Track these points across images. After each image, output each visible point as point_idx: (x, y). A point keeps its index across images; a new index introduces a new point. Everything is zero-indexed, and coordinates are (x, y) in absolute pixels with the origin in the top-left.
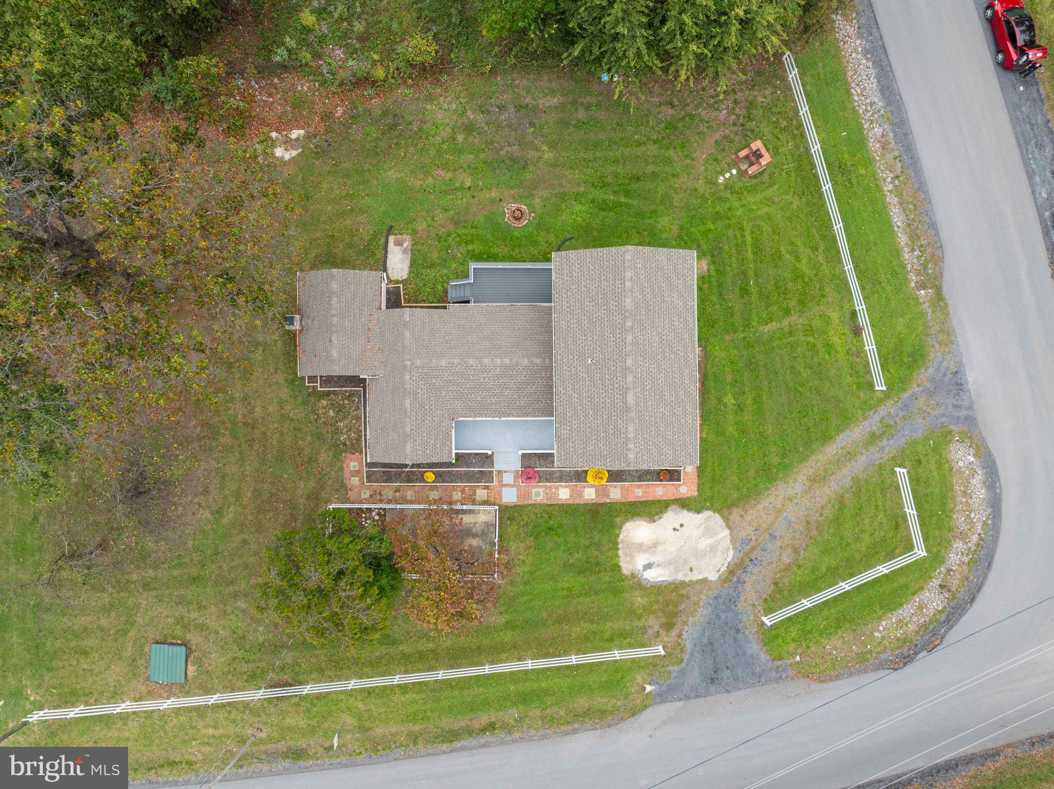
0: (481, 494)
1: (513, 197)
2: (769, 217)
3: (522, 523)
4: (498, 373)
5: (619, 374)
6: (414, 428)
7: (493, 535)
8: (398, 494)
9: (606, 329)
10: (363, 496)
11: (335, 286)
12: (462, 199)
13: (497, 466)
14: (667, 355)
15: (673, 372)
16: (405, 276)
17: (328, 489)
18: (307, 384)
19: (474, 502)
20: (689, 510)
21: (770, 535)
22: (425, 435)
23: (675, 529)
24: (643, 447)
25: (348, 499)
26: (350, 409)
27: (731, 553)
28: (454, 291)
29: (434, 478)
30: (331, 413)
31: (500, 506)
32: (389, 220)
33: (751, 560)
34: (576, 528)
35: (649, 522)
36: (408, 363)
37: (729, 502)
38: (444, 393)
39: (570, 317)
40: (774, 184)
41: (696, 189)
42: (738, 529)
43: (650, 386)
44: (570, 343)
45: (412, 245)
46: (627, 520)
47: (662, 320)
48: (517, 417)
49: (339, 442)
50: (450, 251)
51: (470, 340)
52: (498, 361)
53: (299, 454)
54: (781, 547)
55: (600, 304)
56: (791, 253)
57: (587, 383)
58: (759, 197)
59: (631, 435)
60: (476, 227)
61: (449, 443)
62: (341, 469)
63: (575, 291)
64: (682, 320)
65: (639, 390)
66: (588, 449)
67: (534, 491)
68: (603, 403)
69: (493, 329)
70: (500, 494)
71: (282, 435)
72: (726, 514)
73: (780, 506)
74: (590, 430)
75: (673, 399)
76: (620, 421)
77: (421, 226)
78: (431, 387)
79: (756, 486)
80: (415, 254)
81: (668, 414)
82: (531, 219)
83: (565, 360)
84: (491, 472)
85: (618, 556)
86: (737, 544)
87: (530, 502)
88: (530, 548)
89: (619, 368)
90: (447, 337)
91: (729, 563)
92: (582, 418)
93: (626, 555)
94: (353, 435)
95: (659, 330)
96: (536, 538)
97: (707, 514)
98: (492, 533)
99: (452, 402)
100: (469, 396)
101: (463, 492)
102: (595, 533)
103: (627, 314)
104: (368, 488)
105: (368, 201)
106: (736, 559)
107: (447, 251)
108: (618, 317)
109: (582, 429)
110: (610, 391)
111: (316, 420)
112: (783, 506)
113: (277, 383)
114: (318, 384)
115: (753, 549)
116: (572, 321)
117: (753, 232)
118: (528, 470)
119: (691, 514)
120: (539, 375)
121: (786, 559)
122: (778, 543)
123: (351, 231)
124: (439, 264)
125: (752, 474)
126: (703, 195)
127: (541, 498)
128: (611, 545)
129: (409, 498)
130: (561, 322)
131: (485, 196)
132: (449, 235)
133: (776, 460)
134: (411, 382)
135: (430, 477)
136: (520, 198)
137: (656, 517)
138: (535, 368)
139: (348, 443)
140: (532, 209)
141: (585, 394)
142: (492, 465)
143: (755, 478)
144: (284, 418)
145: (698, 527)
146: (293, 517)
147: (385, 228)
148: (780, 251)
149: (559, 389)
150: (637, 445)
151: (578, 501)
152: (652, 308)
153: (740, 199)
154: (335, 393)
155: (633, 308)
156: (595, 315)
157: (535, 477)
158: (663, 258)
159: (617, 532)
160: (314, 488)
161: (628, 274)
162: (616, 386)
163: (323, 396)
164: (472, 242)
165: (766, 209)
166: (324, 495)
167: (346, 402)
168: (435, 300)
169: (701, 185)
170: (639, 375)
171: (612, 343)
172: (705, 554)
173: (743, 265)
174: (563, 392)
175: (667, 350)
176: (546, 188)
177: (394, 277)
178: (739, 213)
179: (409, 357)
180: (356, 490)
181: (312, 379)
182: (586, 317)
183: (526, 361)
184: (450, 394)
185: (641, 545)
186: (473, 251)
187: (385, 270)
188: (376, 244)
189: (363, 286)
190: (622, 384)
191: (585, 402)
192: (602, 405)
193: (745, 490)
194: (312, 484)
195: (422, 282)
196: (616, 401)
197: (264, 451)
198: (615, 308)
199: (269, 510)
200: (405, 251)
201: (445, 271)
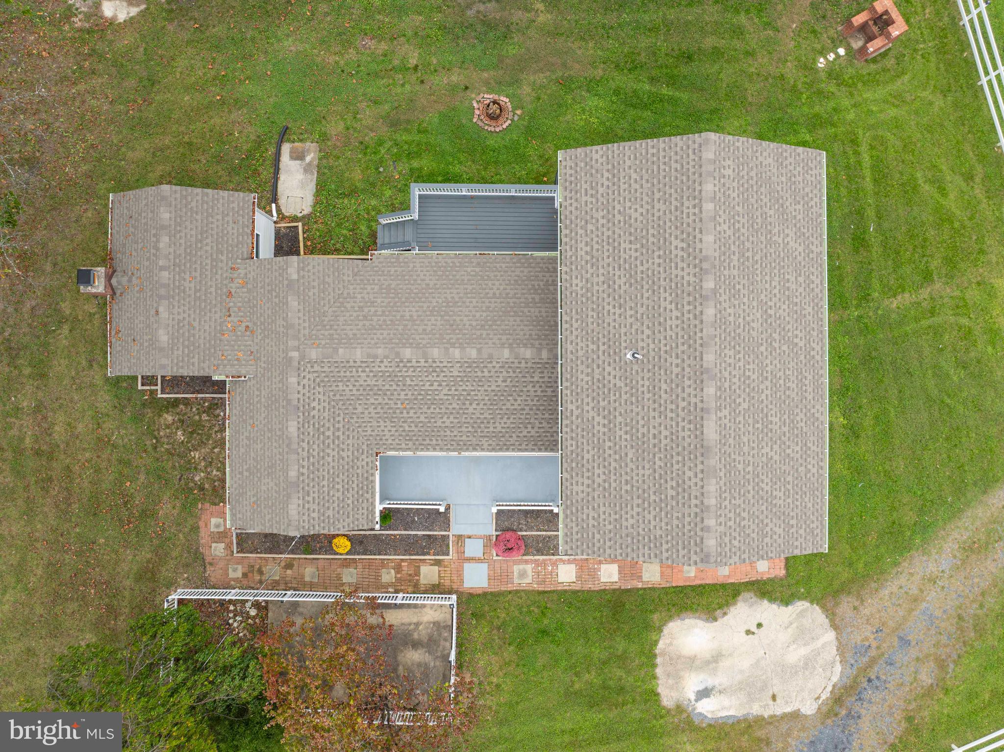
0: (429, 574)
1: (487, 83)
2: (897, 124)
3: (497, 622)
4: (456, 373)
5: (687, 383)
6: (305, 471)
7: (448, 644)
8: (289, 572)
9: (663, 295)
10: (232, 575)
11: (167, 216)
12: (403, 85)
13: (456, 529)
14: (776, 345)
15: (787, 378)
16: (307, 210)
17: (172, 564)
18: (140, 387)
19: (416, 589)
20: (772, 600)
21: (901, 638)
22: (325, 483)
23: (748, 632)
24: (731, 523)
25: (206, 579)
26: (210, 428)
27: (838, 668)
28: (387, 233)
29: (349, 548)
30: (180, 436)
31: (460, 595)
32: (282, 117)
33: (870, 680)
34: (586, 632)
35: (707, 620)
36: (295, 354)
37: (836, 584)
38: (360, 409)
39: (590, 271)
40: (903, 73)
41: (782, 77)
42: (849, 630)
43: (746, 406)
44: (590, 320)
45: (320, 159)
46: (670, 618)
47: (768, 278)
48: (488, 450)
49: (191, 485)
50: (381, 169)
51: (407, 314)
52: (457, 353)
53: (126, 503)
54: (918, 659)
55: (651, 247)
56: (932, 182)
57: (624, 397)
58: (881, 92)
59: (712, 501)
60: (425, 131)
61: (368, 496)
62: (195, 529)
63: (601, 221)
64: (801, 279)
65: (726, 412)
66: (624, 523)
67: (516, 568)
68: (654, 436)
69: (449, 296)
70: (460, 575)
71: (98, 471)
72: (829, 605)
73: (916, 592)
74: (629, 487)
75: (786, 429)
76: (689, 474)
77: (335, 128)
78: (338, 397)
79: (878, 559)
80: (324, 174)
81: (776, 458)
82: (516, 118)
83: (580, 353)
84: (445, 538)
85: (654, 677)
86: (847, 655)
87: (510, 587)
88: (508, 664)
89: (687, 370)
90: (366, 310)
91: (834, 686)
92: (613, 464)
93: (668, 675)
94: (215, 472)
95: (763, 297)
96: (520, 647)
97: (801, 605)
98: (445, 640)
99: (375, 424)
100: (405, 415)
101: (398, 568)
102: (618, 639)
103: (705, 265)
104: (240, 561)
105: (248, 88)
106: (845, 679)
107: (377, 169)
108: (687, 270)
109: (613, 485)
110: (669, 415)
111: (155, 448)
112: (921, 591)
113: (92, 385)
114: (159, 388)
115: (873, 661)
116: (595, 280)
117: (872, 147)
118: (508, 535)
119: (774, 606)
120: (530, 379)
121: (926, 677)
122: (914, 653)
123: (221, 134)
124: (364, 190)
125: (872, 540)
126: (794, 86)
127: (529, 580)
128: (643, 659)
129: (307, 579)
130: (575, 282)
131: (440, 80)
132: (380, 143)
133: (909, 517)
134: (300, 388)
135: (343, 545)
136: (498, 85)
137: (719, 612)
138: (523, 365)
139: (207, 486)
140: (518, 104)
141: (619, 419)
142: (447, 527)
143: (877, 546)
144: (102, 443)
145: (786, 628)
146: (112, 611)
147: (276, 131)
148: (916, 179)
149: (569, 406)
150: (722, 519)
151: (589, 586)
152: (750, 254)
153: (851, 94)
154: (187, 402)
155: (717, 254)
156: (640, 268)
157: (519, 549)
158: (770, 160)
159: (654, 638)
160: (148, 562)
161: (709, 188)
162: (683, 404)
163: (167, 408)
164: (418, 155)
165: (893, 112)
166: (165, 573)
167: (205, 417)
168: (356, 250)
169: (790, 70)
170: (727, 385)
171: (675, 322)
172: (796, 672)
173: (857, 200)
174: (576, 413)
175: (776, 336)
176: (541, 70)
177: (289, 210)
178: (851, 116)
179: (296, 343)
180: (221, 564)
181: (149, 380)
182: (623, 272)
183: (506, 353)
184: (371, 410)
185: (692, 659)
186: (421, 169)
187: (275, 199)
188: (261, 156)
189: (219, 217)
190: (693, 400)
191: (619, 433)
192: (652, 441)
193: (861, 565)
194: (146, 554)
195: (335, 219)
196: (681, 434)
197: (67, 499)
198: (680, 253)
199: (72, 599)
200: (307, 170)
201: (374, 202)
